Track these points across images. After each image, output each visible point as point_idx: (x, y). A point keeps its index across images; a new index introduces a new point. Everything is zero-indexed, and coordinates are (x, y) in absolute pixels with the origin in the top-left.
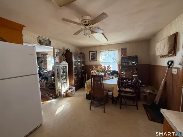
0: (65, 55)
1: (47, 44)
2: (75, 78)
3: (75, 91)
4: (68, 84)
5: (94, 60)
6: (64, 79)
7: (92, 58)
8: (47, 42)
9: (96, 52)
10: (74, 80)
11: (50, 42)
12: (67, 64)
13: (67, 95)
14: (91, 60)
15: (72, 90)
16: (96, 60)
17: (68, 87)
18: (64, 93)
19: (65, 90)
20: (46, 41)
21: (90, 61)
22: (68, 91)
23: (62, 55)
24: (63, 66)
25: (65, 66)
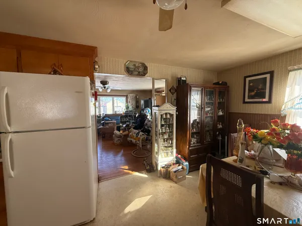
0: (176, 91)
1: (139, 72)
2: (194, 140)
3: (189, 172)
4: (175, 150)
5: (261, 100)
6: (167, 139)
7: (253, 93)
8: (141, 70)
9: (268, 76)
10: (189, 147)
11: (146, 68)
12: (175, 108)
13: (167, 175)
14: (247, 100)
15: (180, 167)
16: (266, 100)
17: (172, 158)
18: (162, 169)
19: (166, 163)
20: (138, 67)
21: (244, 102)
22: (171, 165)
23: (170, 90)
24: (166, 114)
25: (169, 114)
